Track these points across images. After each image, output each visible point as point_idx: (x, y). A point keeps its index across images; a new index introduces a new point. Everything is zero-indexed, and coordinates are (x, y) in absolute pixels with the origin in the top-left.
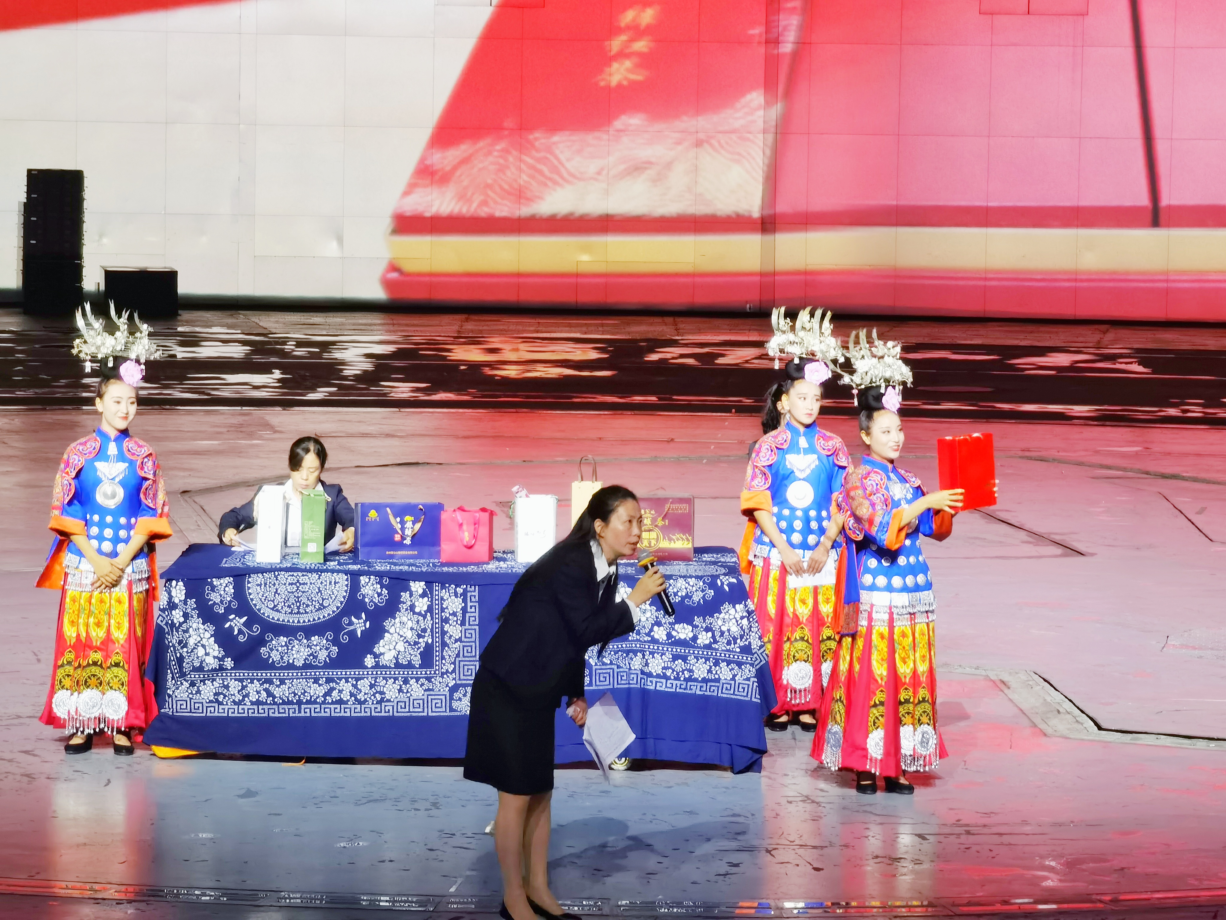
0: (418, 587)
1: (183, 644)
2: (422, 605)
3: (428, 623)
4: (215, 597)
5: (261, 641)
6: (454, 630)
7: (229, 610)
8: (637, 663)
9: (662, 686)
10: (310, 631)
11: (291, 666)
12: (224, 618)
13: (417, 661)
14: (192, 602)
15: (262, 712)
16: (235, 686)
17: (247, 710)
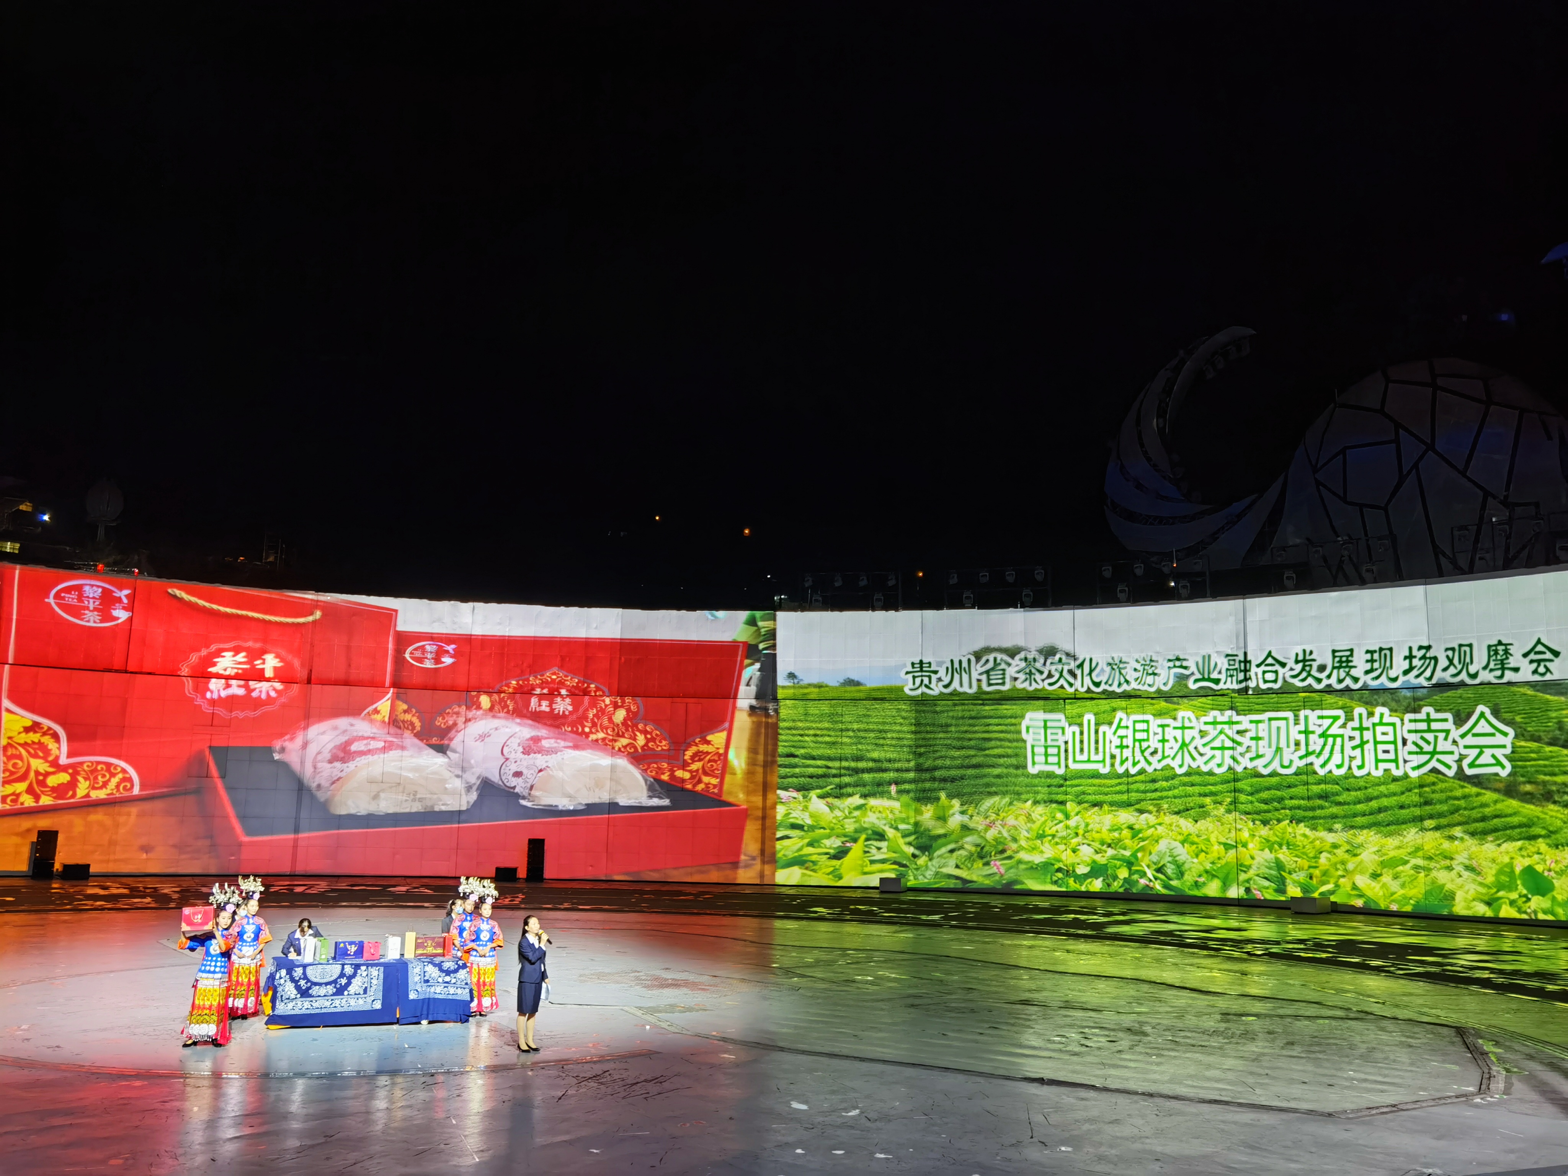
0: (363, 968)
1: (283, 991)
2: (364, 974)
3: (366, 980)
4: (295, 974)
5: (310, 988)
6: (374, 982)
7: (300, 979)
8: (432, 990)
9: (440, 997)
10: (327, 984)
11: (319, 996)
12: (298, 981)
13: (362, 992)
14: (288, 976)
15: (308, 1012)
16: (300, 1003)
17: (304, 1011)
